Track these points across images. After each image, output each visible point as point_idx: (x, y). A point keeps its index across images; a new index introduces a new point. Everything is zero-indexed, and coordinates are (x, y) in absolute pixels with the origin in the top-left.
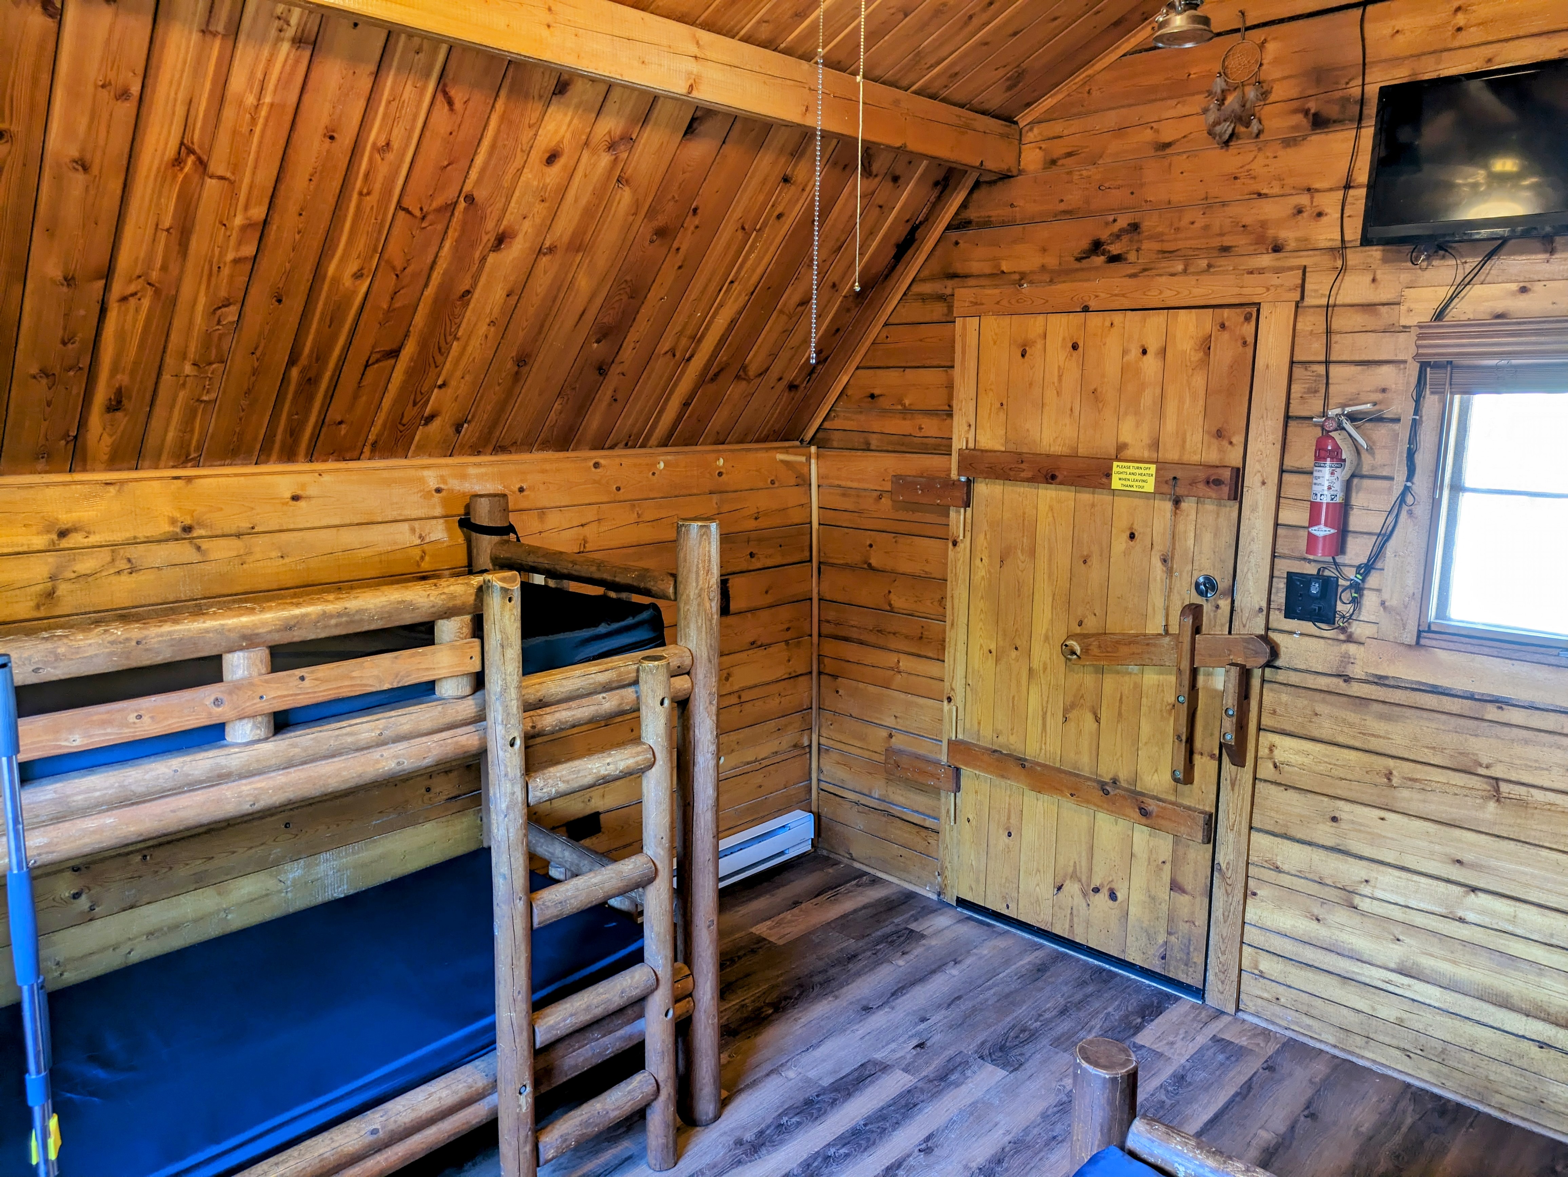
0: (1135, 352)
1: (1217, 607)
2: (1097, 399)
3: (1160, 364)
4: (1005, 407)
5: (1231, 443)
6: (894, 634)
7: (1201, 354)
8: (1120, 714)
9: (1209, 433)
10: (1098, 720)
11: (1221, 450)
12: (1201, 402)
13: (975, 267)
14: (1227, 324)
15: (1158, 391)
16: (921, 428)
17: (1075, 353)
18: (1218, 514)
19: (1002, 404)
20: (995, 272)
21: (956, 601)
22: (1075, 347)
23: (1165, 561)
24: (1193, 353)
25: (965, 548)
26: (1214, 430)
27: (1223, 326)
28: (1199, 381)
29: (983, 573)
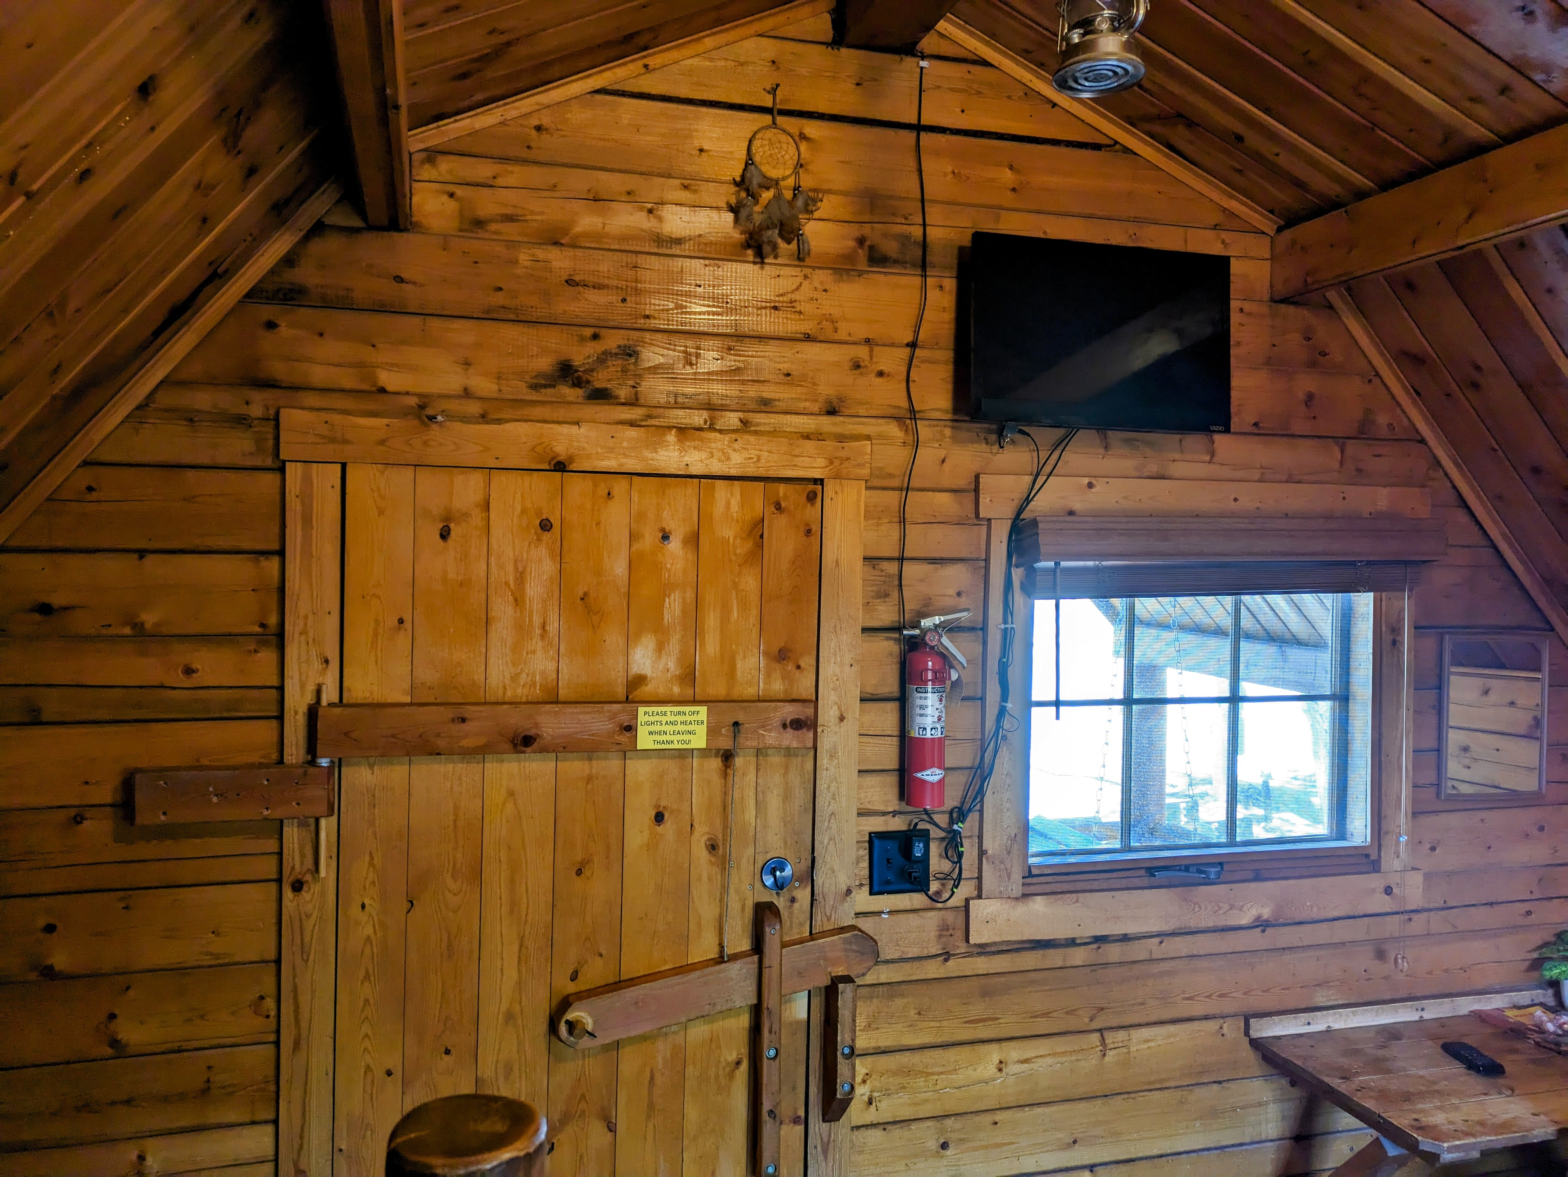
0: (650, 538)
1: (793, 900)
2: (589, 610)
3: (691, 557)
4: (408, 625)
5: (799, 667)
6: (128, 1102)
7: (749, 545)
8: (651, 1105)
9: (766, 654)
10: (612, 1128)
11: (786, 677)
12: (755, 612)
13: (318, 374)
14: (783, 505)
15: (690, 595)
16: (189, 671)
17: (546, 536)
18: (787, 768)
19: (401, 621)
20: (364, 387)
21: (304, 999)
22: (546, 526)
23: (713, 847)
24: (738, 541)
25: (323, 894)
26: (775, 650)
27: (778, 507)
28: (750, 582)
29: (369, 931)
